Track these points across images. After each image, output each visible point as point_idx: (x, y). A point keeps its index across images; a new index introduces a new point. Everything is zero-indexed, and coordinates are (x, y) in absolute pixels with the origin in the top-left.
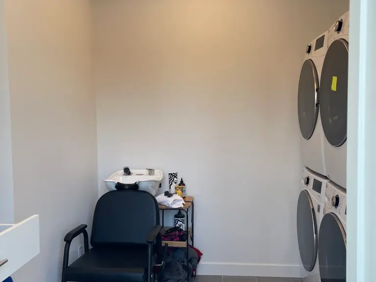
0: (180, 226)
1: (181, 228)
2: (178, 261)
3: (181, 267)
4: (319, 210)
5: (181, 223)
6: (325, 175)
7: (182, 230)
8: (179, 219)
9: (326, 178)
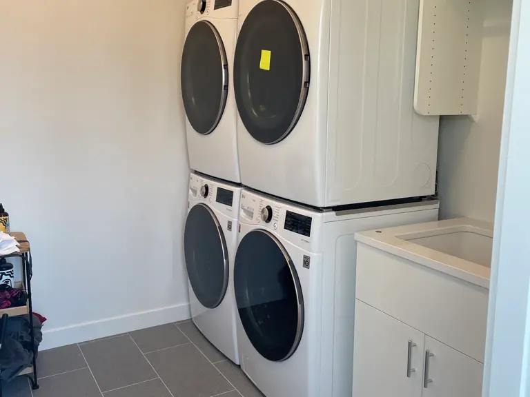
0: (7, 282)
1: (9, 284)
2: (14, 337)
3: (20, 346)
4: (230, 227)
5: (8, 277)
6: (238, 182)
7: (10, 287)
8: (5, 272)
9: (239, 185)
